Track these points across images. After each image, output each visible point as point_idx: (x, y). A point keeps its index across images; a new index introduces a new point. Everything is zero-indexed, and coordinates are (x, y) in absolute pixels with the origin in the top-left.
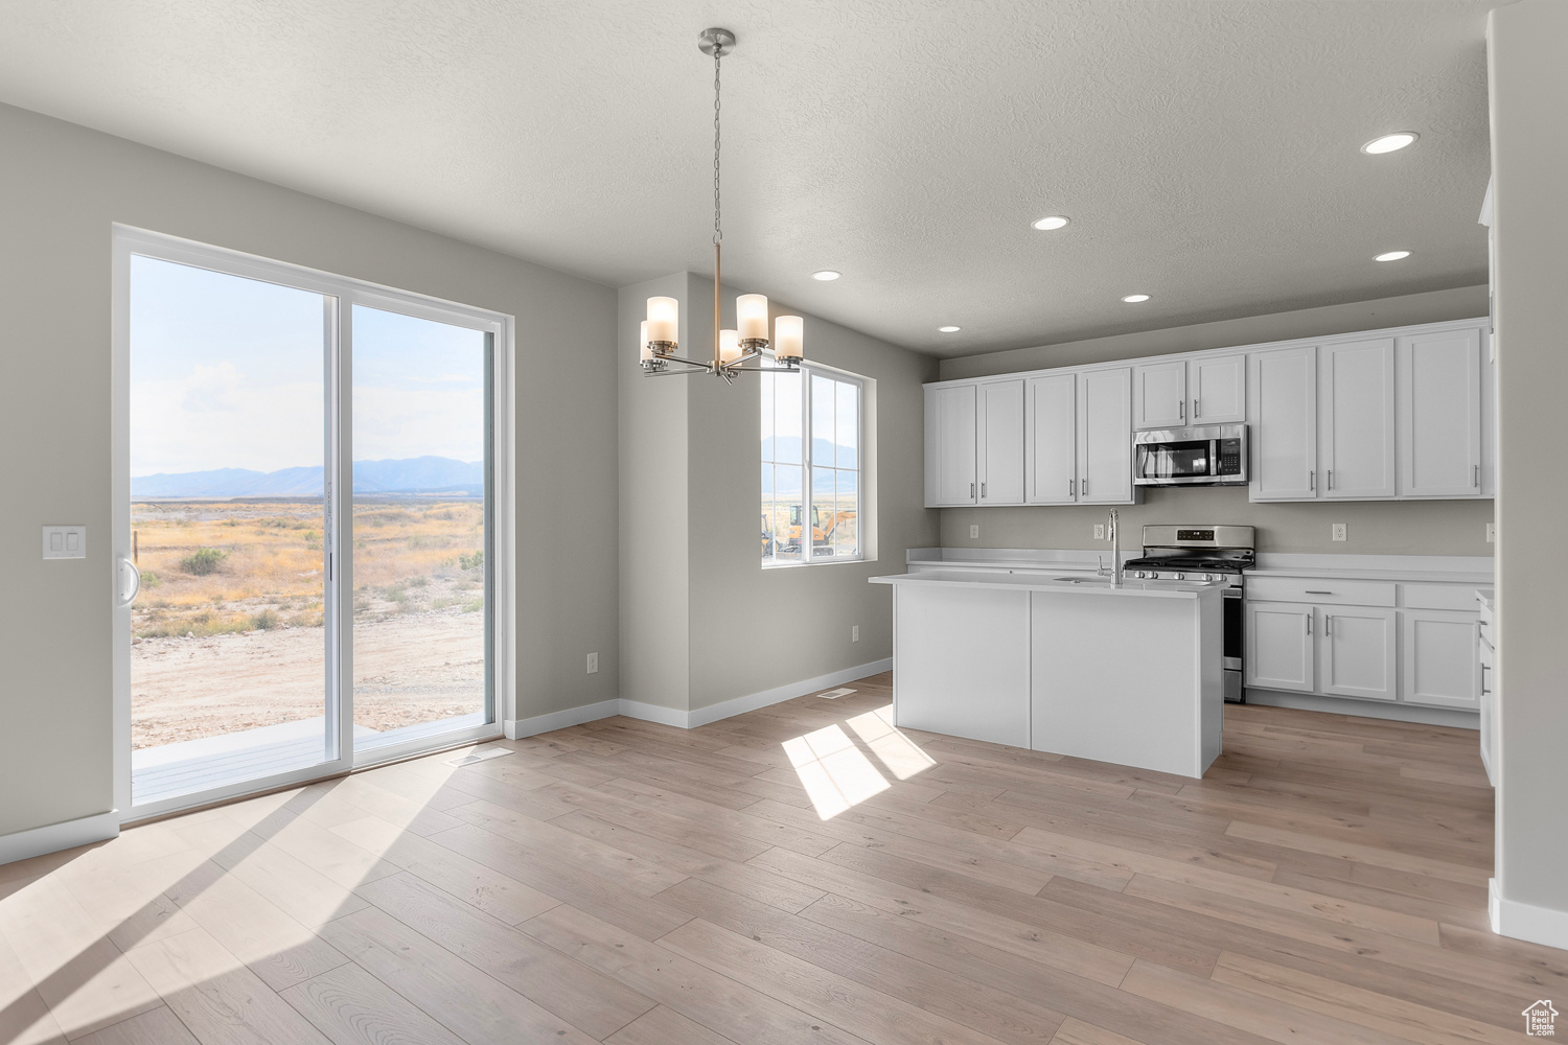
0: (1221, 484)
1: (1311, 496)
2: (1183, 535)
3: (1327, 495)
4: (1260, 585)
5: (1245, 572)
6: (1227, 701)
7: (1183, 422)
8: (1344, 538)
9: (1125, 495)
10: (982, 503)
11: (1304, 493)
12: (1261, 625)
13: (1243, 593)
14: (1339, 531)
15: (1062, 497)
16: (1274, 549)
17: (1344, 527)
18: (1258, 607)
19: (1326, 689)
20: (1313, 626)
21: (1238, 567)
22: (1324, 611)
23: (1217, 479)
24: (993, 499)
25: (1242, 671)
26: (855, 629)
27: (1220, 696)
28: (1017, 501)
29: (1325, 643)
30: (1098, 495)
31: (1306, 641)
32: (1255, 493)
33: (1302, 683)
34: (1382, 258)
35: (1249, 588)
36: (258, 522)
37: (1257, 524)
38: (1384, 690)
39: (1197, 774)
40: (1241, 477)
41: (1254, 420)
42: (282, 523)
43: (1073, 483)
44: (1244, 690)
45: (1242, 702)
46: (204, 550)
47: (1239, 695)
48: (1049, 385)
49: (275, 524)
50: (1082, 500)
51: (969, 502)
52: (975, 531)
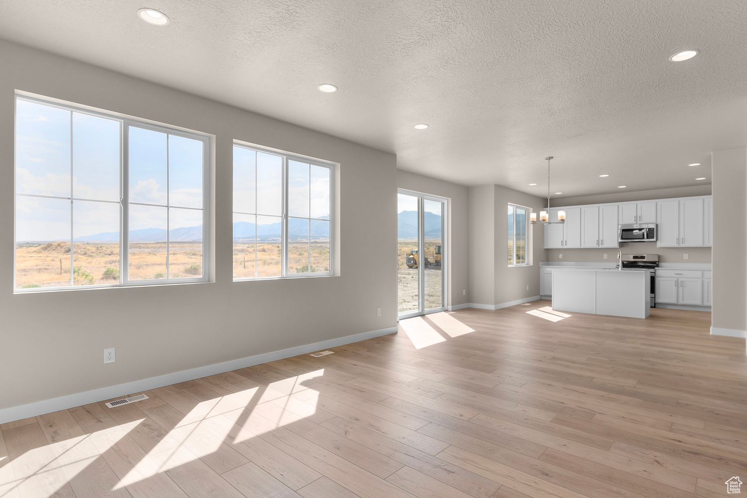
0: (648, 242)
1: (677, 246)
2: (634, 257)
3: (682, 245)
4: (660, 272)
5: (656, 268)
6: (651, 307)
7: (635, 222)
8: (687, 258)
9: (616, 245)
10: (565, 247)
11: (675, 245)
12: (660, 284)
13: (655, 274)
14: (686, 256)
15: (594, 245)
16: (665, 262)
17: (687, 255)
18: (660, 279)
19: (681, 302)
20: (677, 284)
21: (653, 267)
22: (680, 280)
23: (647, 240)
24: (569, 246)
25: (654, 298)
26: (528, 286)
27: (649, 306)
28: (578, 246)
29: (681, 289)
30: (606, 245)
31: (675, 288)
32: (659, 244)
33: (673, 301)
34: (697, 179)
35: (657, 273)
36: (184, 253)
37: (660, 254)
38: (698, 302)
39: (644, 318)
40: (654, 239)
41: (659, 222)
42: (195, 253)
43: (598, 241)
44: (655, 303)
45: (655, 307)
46: (193, 264)
47: (654, 305)
48: (590, 210)
49: (191, 254)
50: (601, 246)
51: (560, 247)
52: (561, 256)
